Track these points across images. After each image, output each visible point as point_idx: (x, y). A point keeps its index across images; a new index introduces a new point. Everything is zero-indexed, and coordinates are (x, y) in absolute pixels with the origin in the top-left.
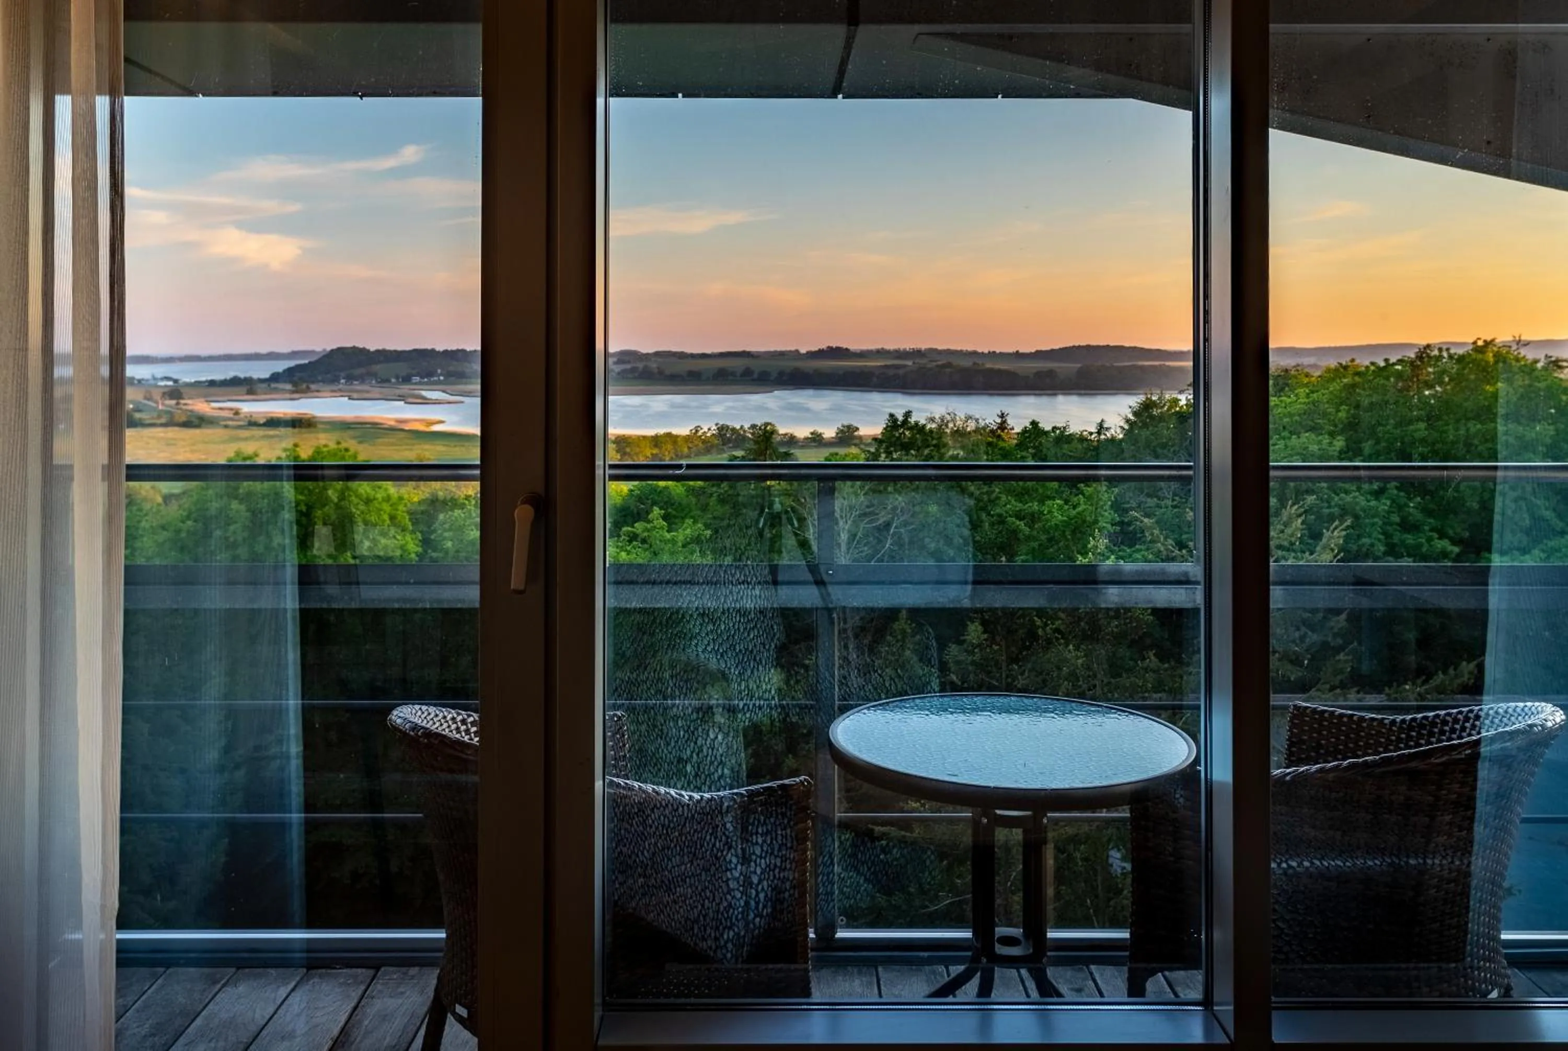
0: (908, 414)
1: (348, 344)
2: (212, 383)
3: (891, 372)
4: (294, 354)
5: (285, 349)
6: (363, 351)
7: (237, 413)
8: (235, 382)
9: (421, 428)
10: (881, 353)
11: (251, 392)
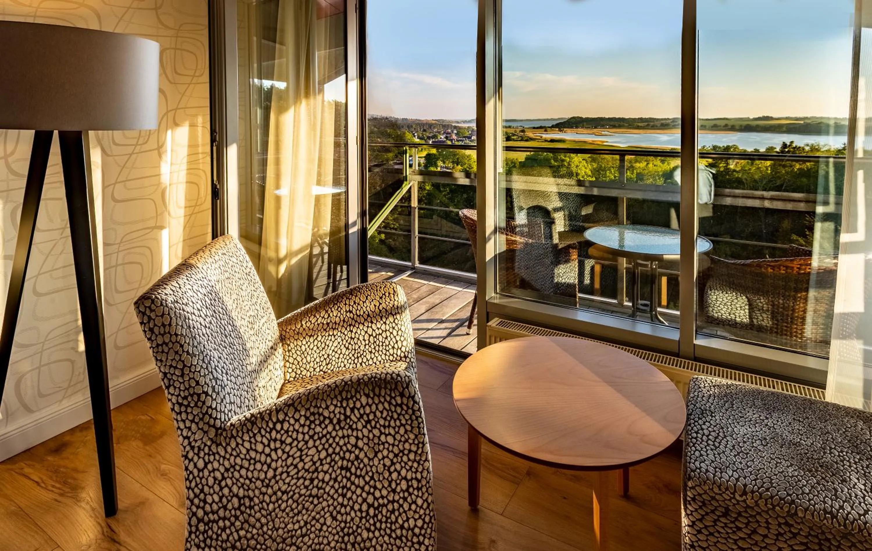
0: (792, 142)
1: (576, 115)
2: (534, 128)
3: (791, 126)
4: (559, 119)
5: (556, 117)
6: (581, 118)
7: (541, 137)
8: (541, 127)
9: (600, 143)
10: (787, 118)
11: (546, 131)
